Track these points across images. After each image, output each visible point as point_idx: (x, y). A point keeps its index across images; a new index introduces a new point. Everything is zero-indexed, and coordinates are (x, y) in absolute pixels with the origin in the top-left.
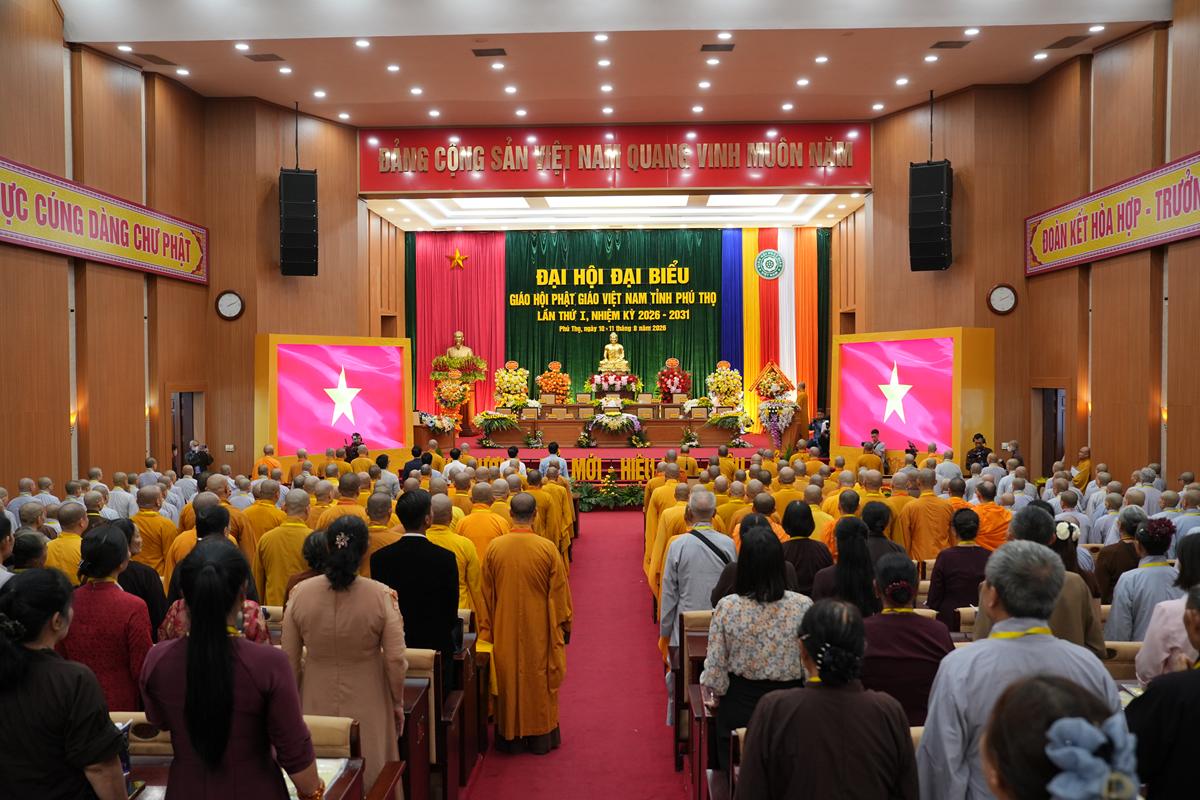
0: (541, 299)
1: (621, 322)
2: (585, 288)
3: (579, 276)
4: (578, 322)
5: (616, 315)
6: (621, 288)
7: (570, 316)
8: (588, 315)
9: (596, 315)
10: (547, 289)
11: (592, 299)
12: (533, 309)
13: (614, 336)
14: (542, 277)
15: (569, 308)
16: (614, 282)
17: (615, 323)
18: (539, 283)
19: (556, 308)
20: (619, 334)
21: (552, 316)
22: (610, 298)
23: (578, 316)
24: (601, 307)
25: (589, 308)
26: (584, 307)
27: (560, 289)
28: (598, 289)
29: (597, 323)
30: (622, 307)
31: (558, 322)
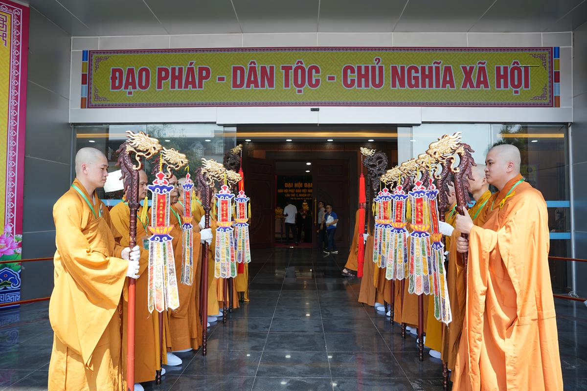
0: (286, 191)
1: (307, 197)
2: (298, 188)
3: (296, 185)
4: (295, 197)
5: (306, 195)
6: (307, 188)
7: (293, 195)
8: (298, 195)
9: (300, 195)
10: (288, 188)
11: (299, 191)
12: (284, 193)
13: (305, 200)
14: (286, 185)
15: (293, 193)
16: (305, 187)
17: (305, 197)
18: (286, 186)
19: (290, 193)
20: (306, 200)
21: (289, 195)
22: (304, 191)
23: (296, 195)
24: (302, 193)
25: (298, 193)
26: (297, 193)
27: (291, 188)
28: (301, 188)
29: (300, 197)
30: (307, 193)
31: (290, 197)
